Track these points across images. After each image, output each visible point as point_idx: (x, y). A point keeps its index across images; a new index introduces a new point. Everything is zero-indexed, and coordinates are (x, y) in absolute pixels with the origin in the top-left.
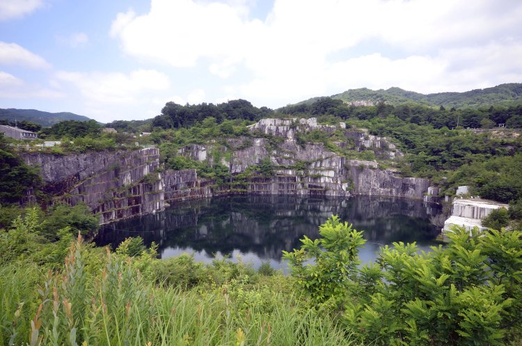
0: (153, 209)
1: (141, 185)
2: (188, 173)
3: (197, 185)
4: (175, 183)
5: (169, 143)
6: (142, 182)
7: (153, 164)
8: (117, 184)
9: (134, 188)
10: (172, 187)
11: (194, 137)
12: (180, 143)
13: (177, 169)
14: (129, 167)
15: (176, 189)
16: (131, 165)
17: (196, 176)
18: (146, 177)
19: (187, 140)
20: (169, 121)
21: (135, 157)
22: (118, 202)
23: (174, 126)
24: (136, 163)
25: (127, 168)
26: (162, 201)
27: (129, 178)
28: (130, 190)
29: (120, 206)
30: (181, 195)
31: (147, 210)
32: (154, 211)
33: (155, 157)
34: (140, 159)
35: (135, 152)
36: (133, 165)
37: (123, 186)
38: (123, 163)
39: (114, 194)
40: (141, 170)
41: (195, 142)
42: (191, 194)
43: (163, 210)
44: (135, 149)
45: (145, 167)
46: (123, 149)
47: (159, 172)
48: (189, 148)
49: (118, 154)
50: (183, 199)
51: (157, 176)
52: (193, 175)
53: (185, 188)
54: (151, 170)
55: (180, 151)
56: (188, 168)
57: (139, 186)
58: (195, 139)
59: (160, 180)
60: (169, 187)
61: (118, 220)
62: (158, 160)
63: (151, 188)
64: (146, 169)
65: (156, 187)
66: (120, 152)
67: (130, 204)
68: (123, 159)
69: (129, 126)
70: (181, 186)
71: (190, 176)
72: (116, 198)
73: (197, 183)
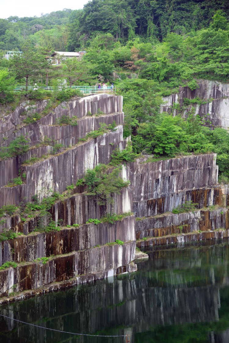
0: (109, 267)
1: (78, 198)
2: (193, 165)
3: (217, 201)
4: (157, 193)
5: (136, 78)
6: (80, 189)
7: (107, 139)
8: (19, 195)
9: (62, 207)
10: (151, 205)
11: (206, 61)
12: (166, 79)
13: (164, 154)
14: (49, 147)
15: (161, 211)
16: (53, 143)
17: (215, 175)
18: (91, 176)
19: (187, 70)
20: (122, 16)
21: (64, 121)
22: (22, 245)
23: (137, 32)
24: (65, 137)
25: (44, 151)
26: (132, 243)
27: (49, 178)
28: (51, 211)
29: (26, 256)
30: (173, 229)
31: (94, 271)
32: (111, 274)
33: (113, 121)
34: (76, 127)
35: (64, 106)
36: (59, 143)
37: (34, 199)
38: (34, 138)
39: (14, 222)
40: (79, 157)
41: (209, 74)
42: (201, 225)
43: (133, 269)
44: (63, 98)
45: (87, 147)
46: (34, 98)
47: (124, 161)
48: (193, 93)
49: (22, 112)
50: (181, 239)
51: (118, 174)
52: (208, 170)
53: (184, 209)
54: (102, 155)
55: (167, 102)
56: (192, 150)
57: (73, 201)
58: (211, 65)
59: (125, 186)
60: (142, 204)
61: (22, 296)
62: (120, 128)
63: (103, 208)
64: (92, 153)
65: (116, 205)
66: (26, 105)
67: (50, 251)
68: (34, 125)
69: (10, 32)
70: (175, 203)
71: (197, 174)
72: (18, 234)
73: (217, 193)
